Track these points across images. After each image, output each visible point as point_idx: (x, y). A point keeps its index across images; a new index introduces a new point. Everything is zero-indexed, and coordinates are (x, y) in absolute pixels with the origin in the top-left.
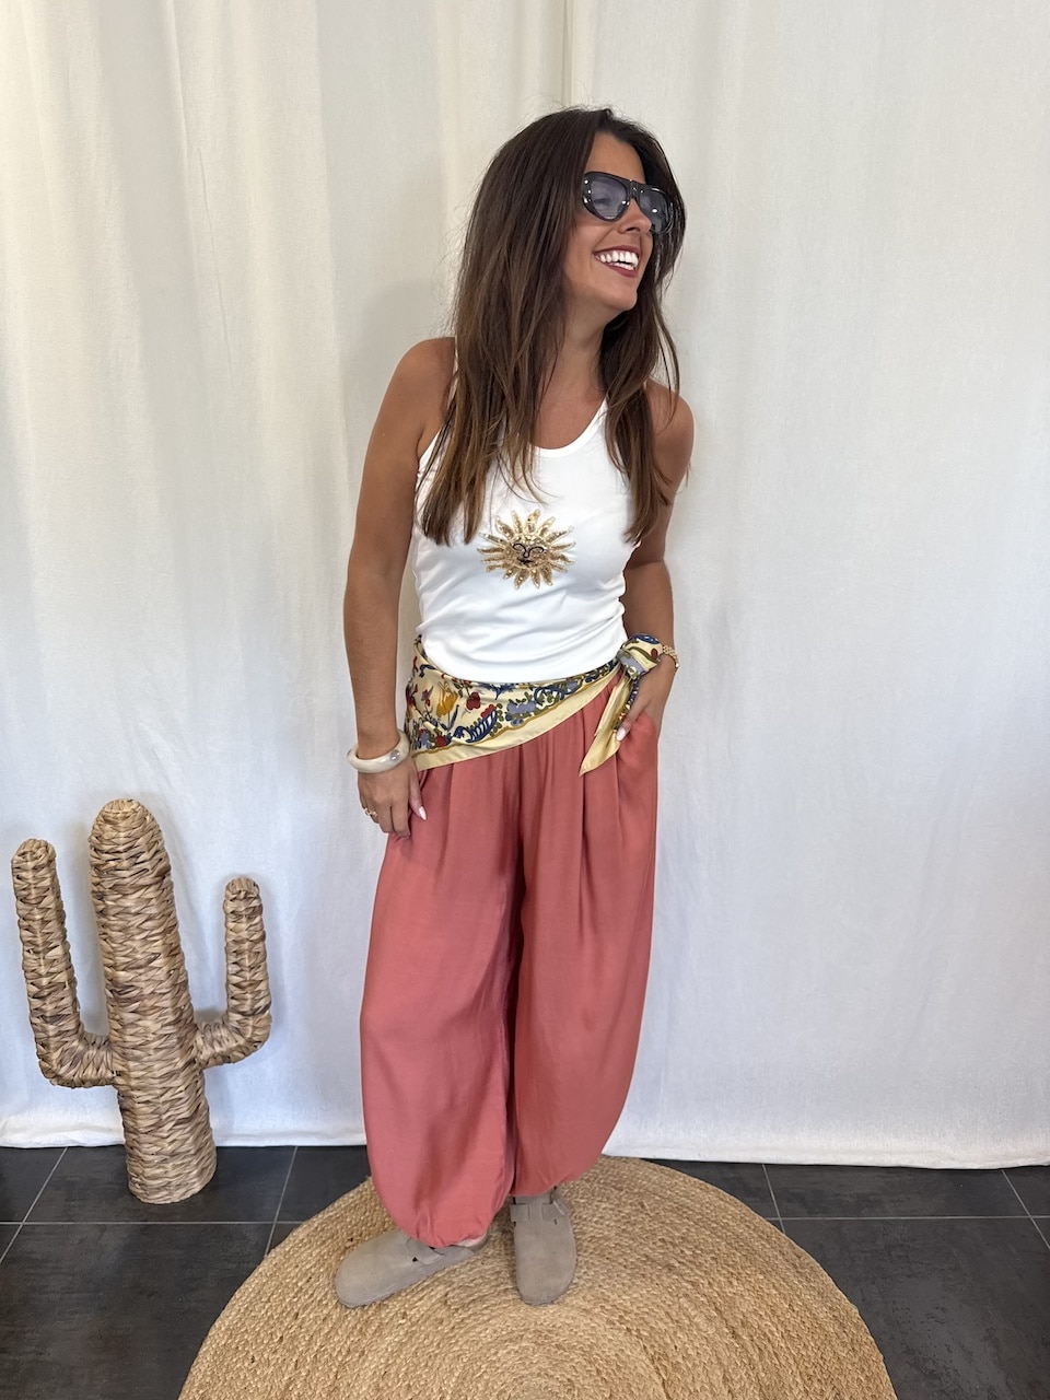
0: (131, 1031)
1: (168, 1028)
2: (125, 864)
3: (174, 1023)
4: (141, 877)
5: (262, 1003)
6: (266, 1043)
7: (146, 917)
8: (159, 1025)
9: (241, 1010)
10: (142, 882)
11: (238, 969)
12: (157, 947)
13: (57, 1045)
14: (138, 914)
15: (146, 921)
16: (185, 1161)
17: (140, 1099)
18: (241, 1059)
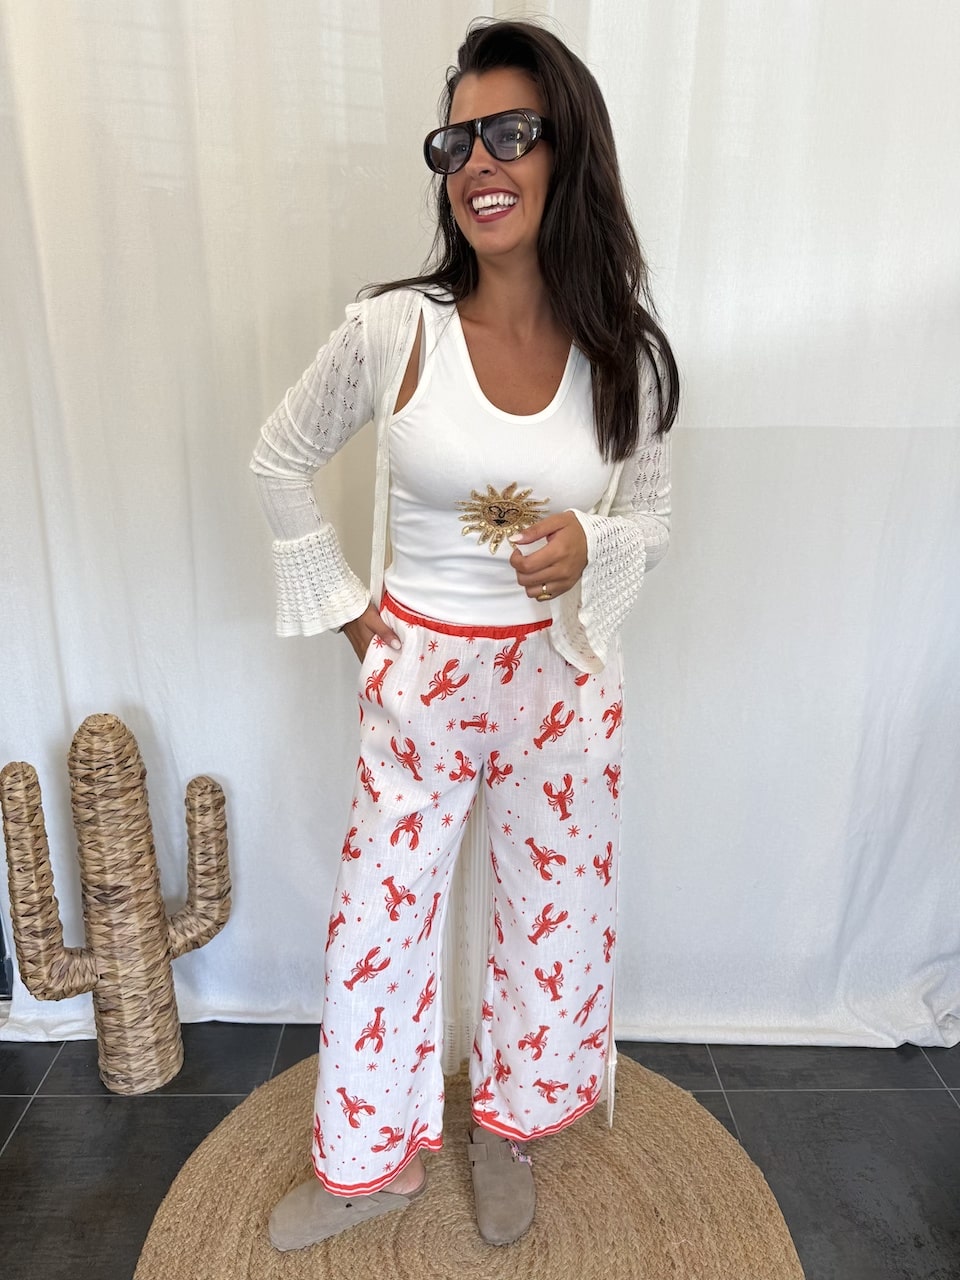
0: (117, 932)
1: (153, 921)
2: (115, 769)
3: (157, 916)
4: (129, 780)
5: (226, 887)
6: (227, 924)
7: (131, 820)
8: (145, 921)
9: (210, 895)
10: (129, 785)
11: (206, 858)
12: (142, 846)
13: (49, 958)
14: (127, 816)
15: (134, 821)
16: (166, 1046)
17: (126, 996)
18: (207, 942)
